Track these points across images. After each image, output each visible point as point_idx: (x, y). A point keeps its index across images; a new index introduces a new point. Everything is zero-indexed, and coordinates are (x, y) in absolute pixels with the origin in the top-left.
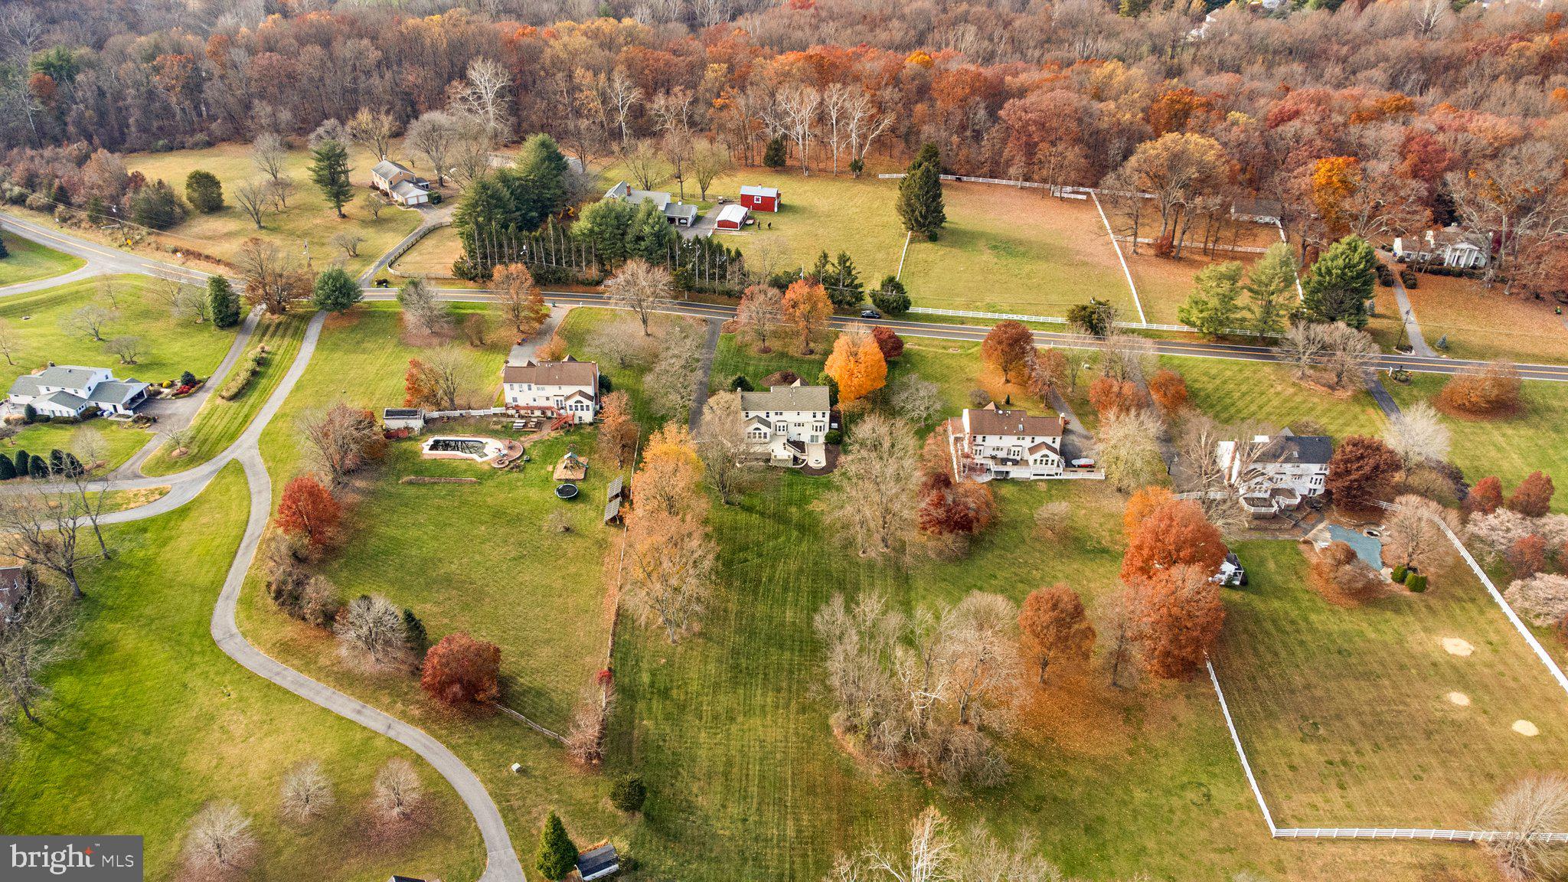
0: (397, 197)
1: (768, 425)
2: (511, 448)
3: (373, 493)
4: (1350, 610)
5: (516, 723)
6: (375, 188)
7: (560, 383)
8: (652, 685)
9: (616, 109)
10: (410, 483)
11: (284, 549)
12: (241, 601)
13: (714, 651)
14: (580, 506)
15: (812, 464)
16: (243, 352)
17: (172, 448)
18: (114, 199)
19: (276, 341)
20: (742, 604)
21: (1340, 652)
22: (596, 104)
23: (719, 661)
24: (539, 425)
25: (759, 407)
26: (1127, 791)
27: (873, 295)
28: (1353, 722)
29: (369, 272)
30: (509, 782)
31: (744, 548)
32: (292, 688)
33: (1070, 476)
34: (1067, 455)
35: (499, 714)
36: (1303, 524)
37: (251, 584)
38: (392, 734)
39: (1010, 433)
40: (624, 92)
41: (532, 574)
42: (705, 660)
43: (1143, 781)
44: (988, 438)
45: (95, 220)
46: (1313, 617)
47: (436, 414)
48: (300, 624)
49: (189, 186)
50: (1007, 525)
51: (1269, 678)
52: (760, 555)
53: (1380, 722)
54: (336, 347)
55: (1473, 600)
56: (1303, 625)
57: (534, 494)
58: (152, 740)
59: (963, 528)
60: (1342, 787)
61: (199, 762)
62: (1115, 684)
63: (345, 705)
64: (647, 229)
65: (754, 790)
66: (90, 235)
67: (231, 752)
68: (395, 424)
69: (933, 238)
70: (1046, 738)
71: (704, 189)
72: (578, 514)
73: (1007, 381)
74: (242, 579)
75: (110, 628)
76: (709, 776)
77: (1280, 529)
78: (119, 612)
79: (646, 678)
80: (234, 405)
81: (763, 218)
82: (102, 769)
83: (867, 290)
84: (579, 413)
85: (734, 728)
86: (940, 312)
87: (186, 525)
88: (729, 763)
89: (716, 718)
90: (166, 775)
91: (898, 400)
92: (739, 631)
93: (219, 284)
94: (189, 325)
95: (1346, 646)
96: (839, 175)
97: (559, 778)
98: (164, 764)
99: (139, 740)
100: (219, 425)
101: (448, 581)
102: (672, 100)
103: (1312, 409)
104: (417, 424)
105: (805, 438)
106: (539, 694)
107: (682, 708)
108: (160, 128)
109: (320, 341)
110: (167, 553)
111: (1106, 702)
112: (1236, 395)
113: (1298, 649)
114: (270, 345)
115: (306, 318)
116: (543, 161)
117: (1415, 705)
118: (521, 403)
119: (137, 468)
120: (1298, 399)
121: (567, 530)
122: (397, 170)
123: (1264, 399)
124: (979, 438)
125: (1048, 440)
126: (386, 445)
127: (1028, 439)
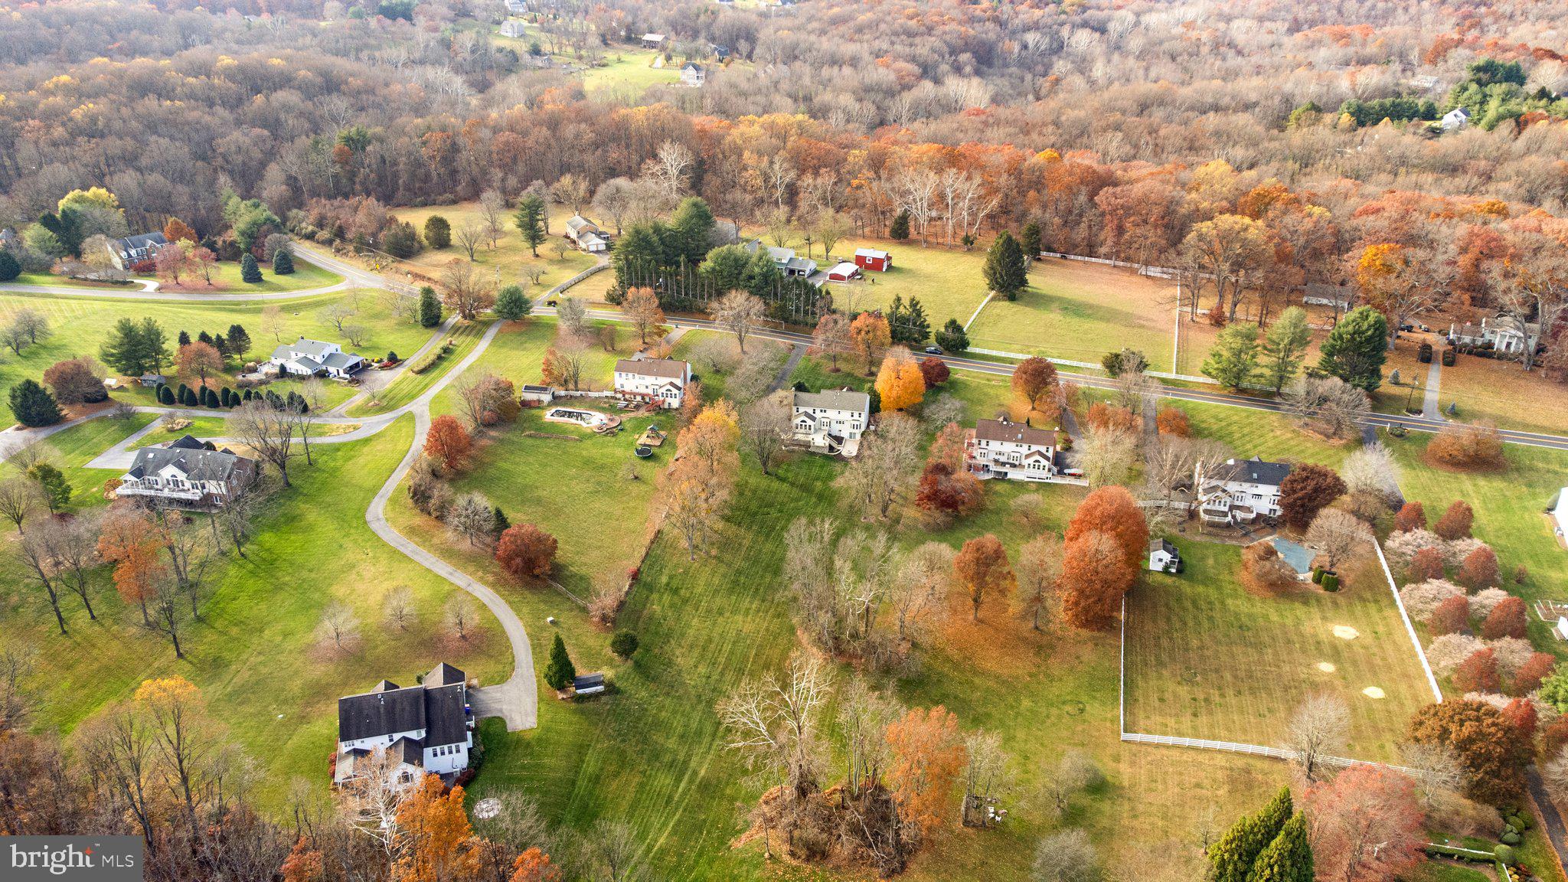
0: (582, 245)
1: (813, 419)
2: (611, 420)
3: (502, 441)
4: (1264, 600)
5: (559, 594)
6: (567, 237)
7: (657, 374)
8: (668, 584)
9: (774, 186)
10: (530, 436)
11: (424, 466)
12: (390, 500)
13: (723, 569)
14: (650, 464)
15: (844, 453)
16: (435, 342)
17: (370, 400)
18: (374, 235)
19: (462, 338)
20: (754, 542)
21: (1241, 627)
22: (759, 182)
23: (724, 576)
24: (637, 407)
25: (808, 404)
26: (1018, 700)
27: (938, 334)
28: (1228, 676)
29: (546, 295)
30: (542, 629)
31: (771, 505)
32: (410, 555)
33: (1059, 480)
34: (1059, 463)
35: (549, 587)
36: (1253, 535)
37: (399, 490)
38: (470, 589)
39: (1010, 440)
40: (782, 173)
41: (600, 504)
42: (714, 573)
43: (1032, 695)
44: (991, 443)
45: (358, 250)
46: (1229, 602)
47: (563, 393)
48: (426, 517)
49: (427, 227)
50: (991, 512)
51: (1171, 639)
52: (780, 511)
53: (1251, 677)
54: (504, 345)
55: (1376, 601)
56: (1218, 605)
57: (619, 452)
58: (313, 575)
59: (949, 506)
60: (1195, 715)
61: (339, 590)
62: (1037, 628)
63: (443, 568)
64: (757, 270)
65: (722, 660)
66: (353, 262)
67: (361, 587)
68: (531, 396)
69: (1012, 298)
70: (965, 658)
71: (828, 251)
72: (648, 469)
73: (1034, 409)
74: (394, 486)
75: (301, 506)
76: (691, 647)
77: (1230, 537)
78: (309, 498)
79: (664, 579)
80: (420, 377)
81: (870, 275)
82: (278, 588)
83: (932, 330)
84: (668, 400)
85: (720, 620)
86: (994, 353)
87: (366, 449)
88: (710, 640)
89: (709, 611)
90: (317, 596)
91: (927, 412)
92: (746, 559)
93: (428, 293)
94: (403, 324)
95: (1248, 623)
96: (951, 248)
97: (579, 631)
98: (317, 589)
99: (305, 574)
100: (406, 388)
101: (539, 501)
102: (819, 181)
103: (1302, 451)
104: (546, 398)
105: (845, 434)
106: (582, 578)
107: (685, 601)
108: (420, 189)
109: (495, 340)
110: (349, 465)
111: (1025, 640)
112: (1237, 435)
113: (1206, 624)
114: (457, 340)
115: (487, 324)
116: (692, 217)
117: (1286, 668)
118: (627, 389)
119: (343, 411)
120: (1292, 443)
121: (636, 478)
122: (584, 223)
123: (1262, 440)
124: (984, 442)
125: (1043, 449)
126: (519, 409)
127: (1026, 446)
